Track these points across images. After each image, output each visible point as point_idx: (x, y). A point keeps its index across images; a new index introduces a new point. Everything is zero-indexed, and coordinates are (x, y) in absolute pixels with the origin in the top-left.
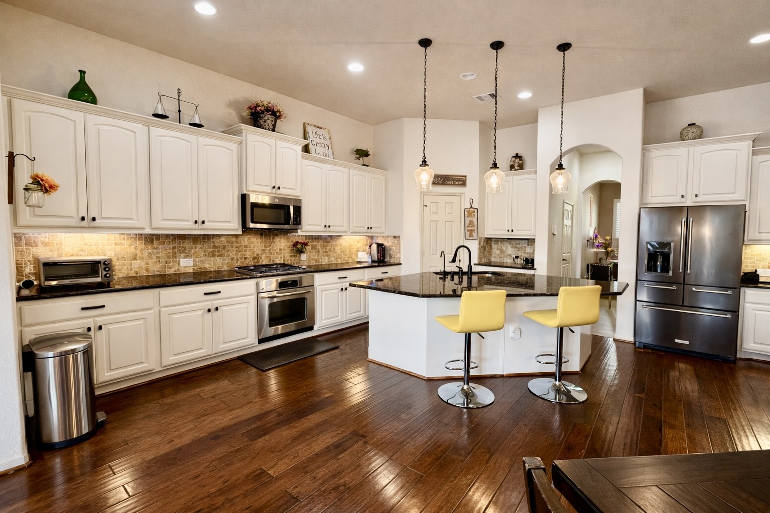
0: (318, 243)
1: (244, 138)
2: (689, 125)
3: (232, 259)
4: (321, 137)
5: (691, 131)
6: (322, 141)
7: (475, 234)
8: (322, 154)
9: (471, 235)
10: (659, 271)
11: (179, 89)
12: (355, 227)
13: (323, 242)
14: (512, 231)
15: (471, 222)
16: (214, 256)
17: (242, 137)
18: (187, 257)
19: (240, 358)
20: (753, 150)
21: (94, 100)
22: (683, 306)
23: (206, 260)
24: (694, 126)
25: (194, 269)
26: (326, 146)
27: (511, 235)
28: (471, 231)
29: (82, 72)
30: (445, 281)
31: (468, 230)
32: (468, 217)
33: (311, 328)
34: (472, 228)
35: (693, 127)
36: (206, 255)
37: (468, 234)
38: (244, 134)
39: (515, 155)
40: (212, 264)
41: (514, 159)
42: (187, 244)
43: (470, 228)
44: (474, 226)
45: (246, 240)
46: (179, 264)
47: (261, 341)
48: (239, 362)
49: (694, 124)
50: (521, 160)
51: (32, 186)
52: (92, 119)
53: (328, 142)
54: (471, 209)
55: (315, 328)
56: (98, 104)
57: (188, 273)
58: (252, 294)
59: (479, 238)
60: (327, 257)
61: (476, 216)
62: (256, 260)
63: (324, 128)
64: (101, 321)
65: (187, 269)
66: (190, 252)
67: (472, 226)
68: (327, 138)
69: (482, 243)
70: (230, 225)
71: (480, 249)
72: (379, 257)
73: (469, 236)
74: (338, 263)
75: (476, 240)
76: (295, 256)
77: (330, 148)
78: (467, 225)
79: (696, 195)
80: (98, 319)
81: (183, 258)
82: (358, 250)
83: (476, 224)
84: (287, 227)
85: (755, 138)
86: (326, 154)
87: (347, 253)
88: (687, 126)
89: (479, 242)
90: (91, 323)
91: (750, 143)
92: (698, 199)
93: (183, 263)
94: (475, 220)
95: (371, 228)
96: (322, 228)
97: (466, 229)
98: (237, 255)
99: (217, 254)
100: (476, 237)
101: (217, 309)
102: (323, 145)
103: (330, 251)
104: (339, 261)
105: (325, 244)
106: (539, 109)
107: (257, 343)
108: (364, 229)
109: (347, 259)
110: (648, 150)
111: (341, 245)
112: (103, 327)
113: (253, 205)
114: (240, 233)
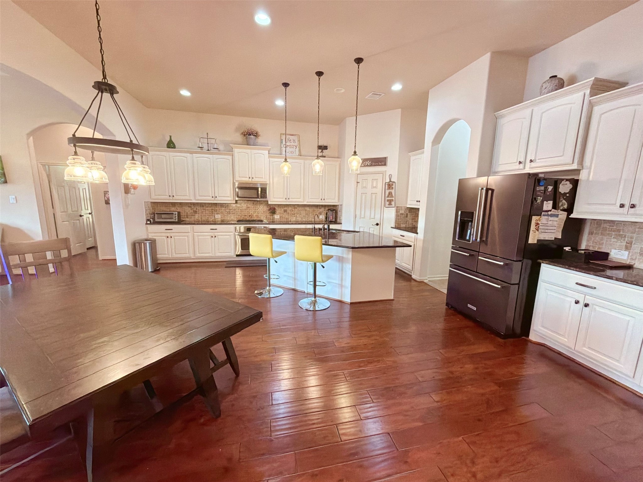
0: (288, 208)
1: (234, 153)
2: (550, 78)
3: (239, 216)
4: (292, 141)
5: (546, 86)
6: (292, 144)
7: (393, 203)
8: (290, 152)
9: (390, 204)
11: (207, 133)
12: (310, 199)
14: (419, 201)
15: (390, 194)
16: (230, 214)
20: (590, 100)
21: (174, 147)
22: (477, 272)
23: (226, 215)
24: (556, 78)
25: (221, 220)
26: (294, 147)
28: (390, 202)
29: (170, 136)
31: (388, 200)
34: (391, 198)
35: (554, 79)
36: (226, 213)
37: (387, 203)
38: (233, 149)
40: (228, 218)
43: (389, 198)
44: (393, 197)
46: (214, 217)
47: (237, 256)
49: (556, 76)
52: (174, 154)
53: (296, 144)
54: (390, 183)
56: (176, 148)
57: (219, 221)
58: (232, 232)
59: (397, 207)
60: (295, 217)
61: (394, 188)
62: (250, 217)
63: (295, 135)
64: (172, 235)
65: (218, 219)
66: (219, 211)
67: (391, 197)
68: (296, 141)
69: (402, 212)
70: (229, 199)
71: (397, 216)
72: (331, 218)
73: (388, 205)
74: (304, 221)
75: (394, 208)
76: (272, 215)
77: (297, 147)
78: (387, 195)
79: (531, 161)
80: (171, 234)
81: (217, 214)
82: (320, 214)
83: (394, 195)
84: (258, 199)
85: (593, 84)
86: (293, 152)
87: (311, 215)
88: (549, 78)
89: (397, 210)
90: (169, 235)
91: (588, 92)
92: (533, 164)
93: (217, 216)
94: (393, 191)
95: (324, 199)
96: (284, 200)
97: (386, 200)
98: (241, 214)
99: (232, 213)
100: (394, 206)
101: (215, 237)
102: (292, 146)
103: (298, 214)
104: (304, 220)
105: (293, 209)
106: (430, 91)
107: (235, 256)
108: (318, 200)
109: (311, 219)
110: (502, 116)
111: (306, 210)
112: (173, 237)
113: (238, 188)
114: (234, 202)
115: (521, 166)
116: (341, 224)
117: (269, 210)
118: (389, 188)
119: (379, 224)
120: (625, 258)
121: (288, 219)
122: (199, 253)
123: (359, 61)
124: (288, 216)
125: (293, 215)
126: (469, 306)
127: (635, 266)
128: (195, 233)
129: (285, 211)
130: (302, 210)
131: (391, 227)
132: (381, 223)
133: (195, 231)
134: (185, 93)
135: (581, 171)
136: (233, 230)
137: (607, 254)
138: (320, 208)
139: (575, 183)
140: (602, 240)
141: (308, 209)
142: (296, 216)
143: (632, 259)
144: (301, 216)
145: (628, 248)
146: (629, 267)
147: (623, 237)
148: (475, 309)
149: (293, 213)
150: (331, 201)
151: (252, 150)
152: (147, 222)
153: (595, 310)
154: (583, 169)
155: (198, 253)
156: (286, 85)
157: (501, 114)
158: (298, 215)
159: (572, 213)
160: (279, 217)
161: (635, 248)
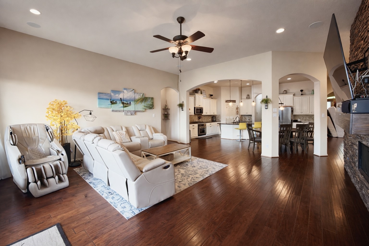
0: (206, 117)
1: (195, 96)
5: (285, 92)
6: (204, 93)
7: (239, 114)
12: (211, 113)
15: (238, 111)
27: (247, 114)
33: (205, 134)
39: (248, 95)
54: (238, 108)
55: (206, 134)
58: (198, 126)
70: (193, 113)
76: (199, 120)
79: (285, 105)
82: (210, 118)
83: (239, 112)
88: (284, 90)
95: (214, 113)
96: (206, 113)
97: (236, 113)
101: (194, 129)
104: (206, 121)
107: (198, 136)
113: (197, 109)
114: (194, 115)
116: (221, 121)
121: (203, 121)
125: (204, 119)
127: (302, 121)
135: (294, 107)
137: (297, 120)
139: (293, 109)
140: (296, 118)
145: (300, 119)
147: (299, 117)
151: (200, 96)
159: (293, 114)
161: (301, 119)
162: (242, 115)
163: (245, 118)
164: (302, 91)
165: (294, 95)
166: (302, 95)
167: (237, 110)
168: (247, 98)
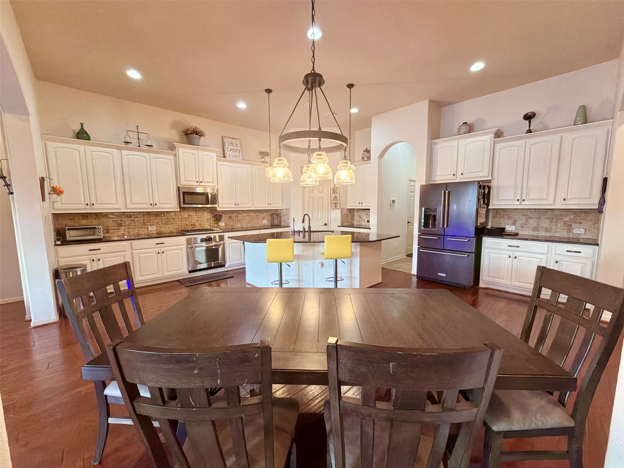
0: (233, 214)
1: (177, 152)
2: (464, 123)
3: (179, 226)
4: (234, 145)
5: (462, 128)
6: (235, 148)
7: (338, 205)
8: (234, 156)
9: (336, 206)
10: (430, 227)
11: (137, 126)
12: (258, 204)
13: (237, 214)
14: (362, 203)
15: (335, 197)
16: (168, 224)
17: (176, 151)
18: (152, 225)
19: (178, 281)
20: (494, 141)
21: (89, 139)
22: (443, 249)
23: (163, 226)
25: (156, 232)
26: (237, 151)
27: (362, 206)
28: (336, 204)
29: (82, 124)
30: (294, 236)
31: (334, 203)
32: (333, 194)
33: (224, 266)
34: (336, 202)
35: (465, 124)
36: (163, 224)
37: (333, 205)
38: (177, 149)
39: (365, 150)
40: (166, 229)
41: (364, 152)
42: (152, 218)
43: (334, 202)
44: (338, 200)
45: (185, 214)
46: (148, 229)
47: (190, 272)
48: (178, 283)
49: (466, 123)
50: (368, 153)
51: (51, 192)
52: (89, 148)
53: (239, 148)
54: (334, 188)
55: (226, 265)
56: (91, 140)
57: (153, 234)
58: (183, 245)
59: (342, 208)
60: (240, 224)
61: (338, 193)
62: (193, 226)
63: (237, 139)
64: (99, 256)
65: (153, 231)
66: (154, 222)
67: (336, 200)
68: (239, 145)
69: (345, 212)
70: (173, 206)
71: (342, 216)
72: (276, 223)
73: (334, 207)
74: (248, 227)
75: (339, 210)
76: (217, 223)
77: (240, 152)
78: (332, 198)
79: (462, 174)
80: (97, 255)
81: (150, 225)
82: (263, 218)
83: (338, 198)
84: (208, 206)
85: (496, 132)
86: (237, 157)
87: (255, 220)
88: (462, 124)
89: (341, 211)
90: (94, 257)
91: (493, 136)
92: (463, 176)
93: (150, 228)
94: (338, 195)
95: (270, 204)
96: (233, 205)
97: (332, 203)
98: (181, 223)
99: (170, 223)
100: (339, 208)
101: (163, 252)
102: (235, 150)
103: (242, 220)
104: (249, 225)
105: (238, 215)
106: (372, 117)
107: (188, 273)
108: (265, 205)
109: (255, 224)
110: (435, 143)
111: (250, 216)
112: (101, 259)
113: (184, 193)
114: (178, 210)
115: (455, 177)
116: (290, 227)
117: (213, 217)
118: (333, 193)
119: (327, 224)
120: (513, 229)
121: (234, 226)
122: (141, 276)
123: (350, 86)
124: (233, 223)
125: (238, 222)
126: (439, 274)
127: (519, 233)
128: (133, 251)
129: (230, 217)
130: (247, 216)
131: (338, 226)
132: (329, 224)
133: (134, 248)
134: (134, 74)
135: (492, 181)
136: (185, 243)
137: (504, 229)
138: (263, 213)
139: (489, 188)
140: (500, 220)
141: (252, 214)
142: (241, 222)
143: (517, 230)
144: (246, 222)
145: (514, 224)
146: (517, 234)
147: (511, 218)
148: (445, 275)
149: (238, 219)
150: (275, 206)
151: (199, 152)
152: (55, 242)
153: (520, 259)
154: (493, 179)
155: (139, 275)
156: (269, 91)
157: (436, 142)
158: (242, 222)
159: (489, 206)
160: (224, 225)
161: (518, 223)
162: (351, 211)
163: (360, 218)
164: (529, 117)
165: (498, 134)
166: (529, 131)
167: (333, 196)
168: (363, 158)
